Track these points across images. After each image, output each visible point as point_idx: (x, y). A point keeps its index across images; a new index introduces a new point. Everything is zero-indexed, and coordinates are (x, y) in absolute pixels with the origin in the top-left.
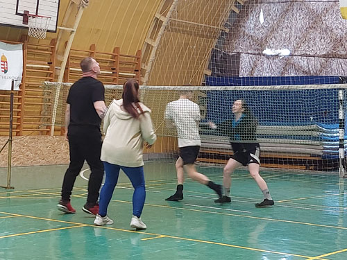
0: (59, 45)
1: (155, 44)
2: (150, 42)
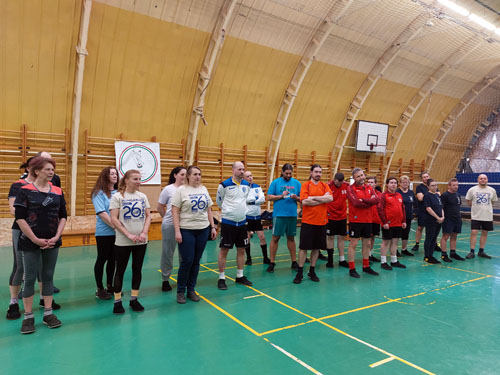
0: (385, 159)
1: (434, 157)
2: (430, 155)
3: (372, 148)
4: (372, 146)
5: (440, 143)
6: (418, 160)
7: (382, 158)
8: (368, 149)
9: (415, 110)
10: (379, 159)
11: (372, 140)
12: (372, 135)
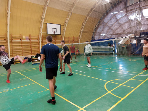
2: (80, 35)
3: (54, 33)
4: (54, 32)
5: (82, 31)
6: (76, 37)
7: (61, 36)
8: (53, 33)
9: (68, 19)
10: (60, 37)
11: (54, 30)
12: (53, 28)
